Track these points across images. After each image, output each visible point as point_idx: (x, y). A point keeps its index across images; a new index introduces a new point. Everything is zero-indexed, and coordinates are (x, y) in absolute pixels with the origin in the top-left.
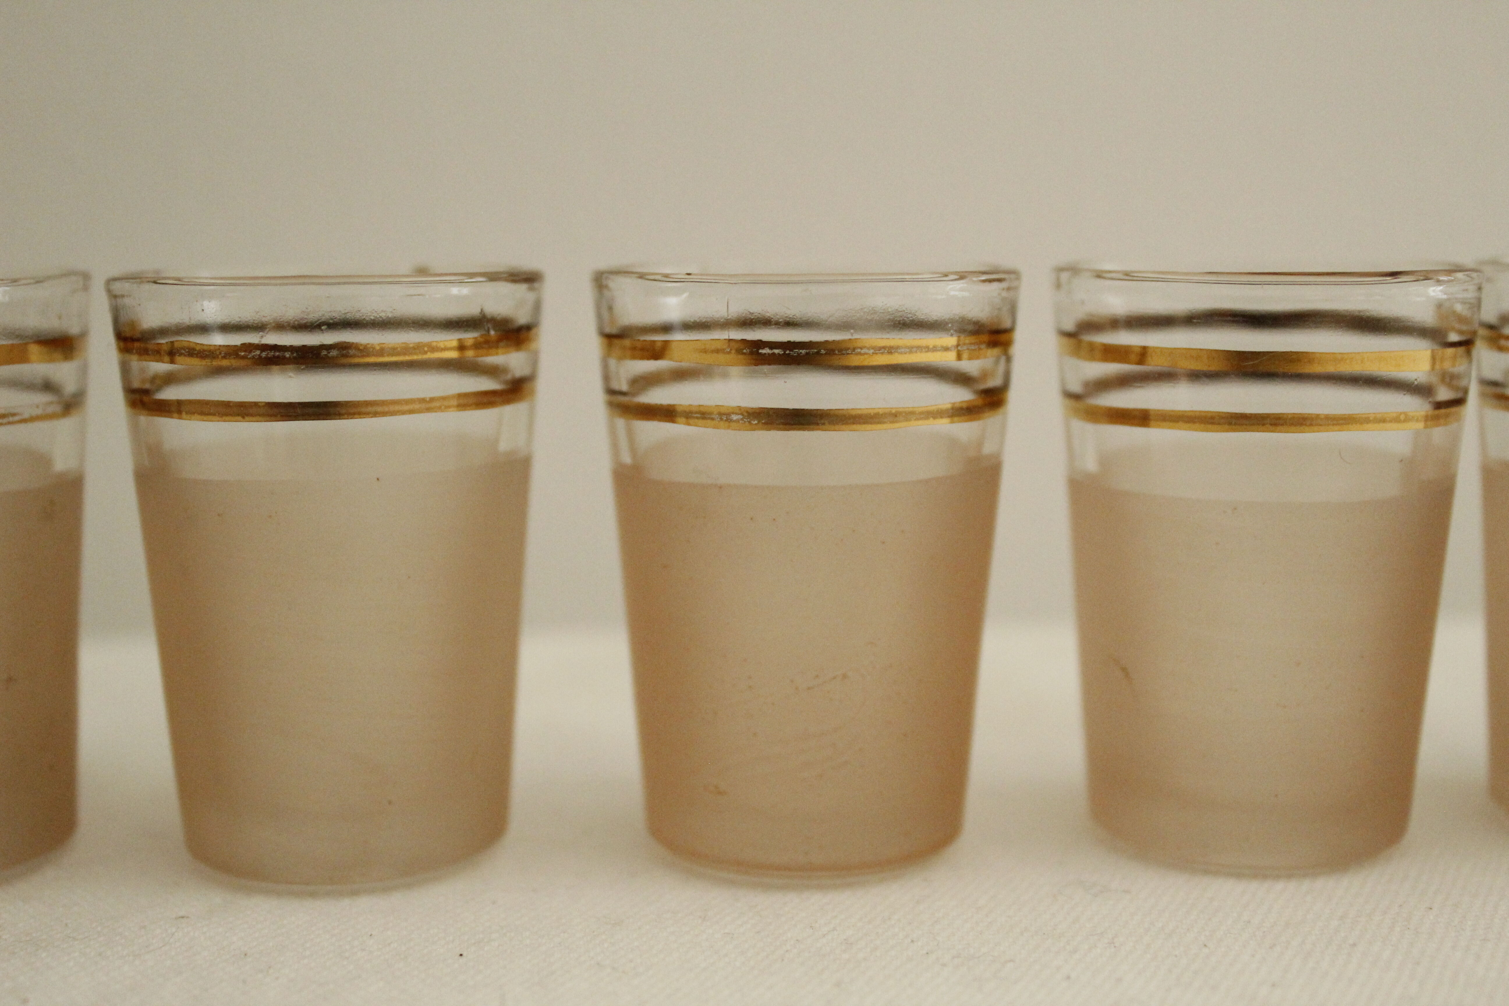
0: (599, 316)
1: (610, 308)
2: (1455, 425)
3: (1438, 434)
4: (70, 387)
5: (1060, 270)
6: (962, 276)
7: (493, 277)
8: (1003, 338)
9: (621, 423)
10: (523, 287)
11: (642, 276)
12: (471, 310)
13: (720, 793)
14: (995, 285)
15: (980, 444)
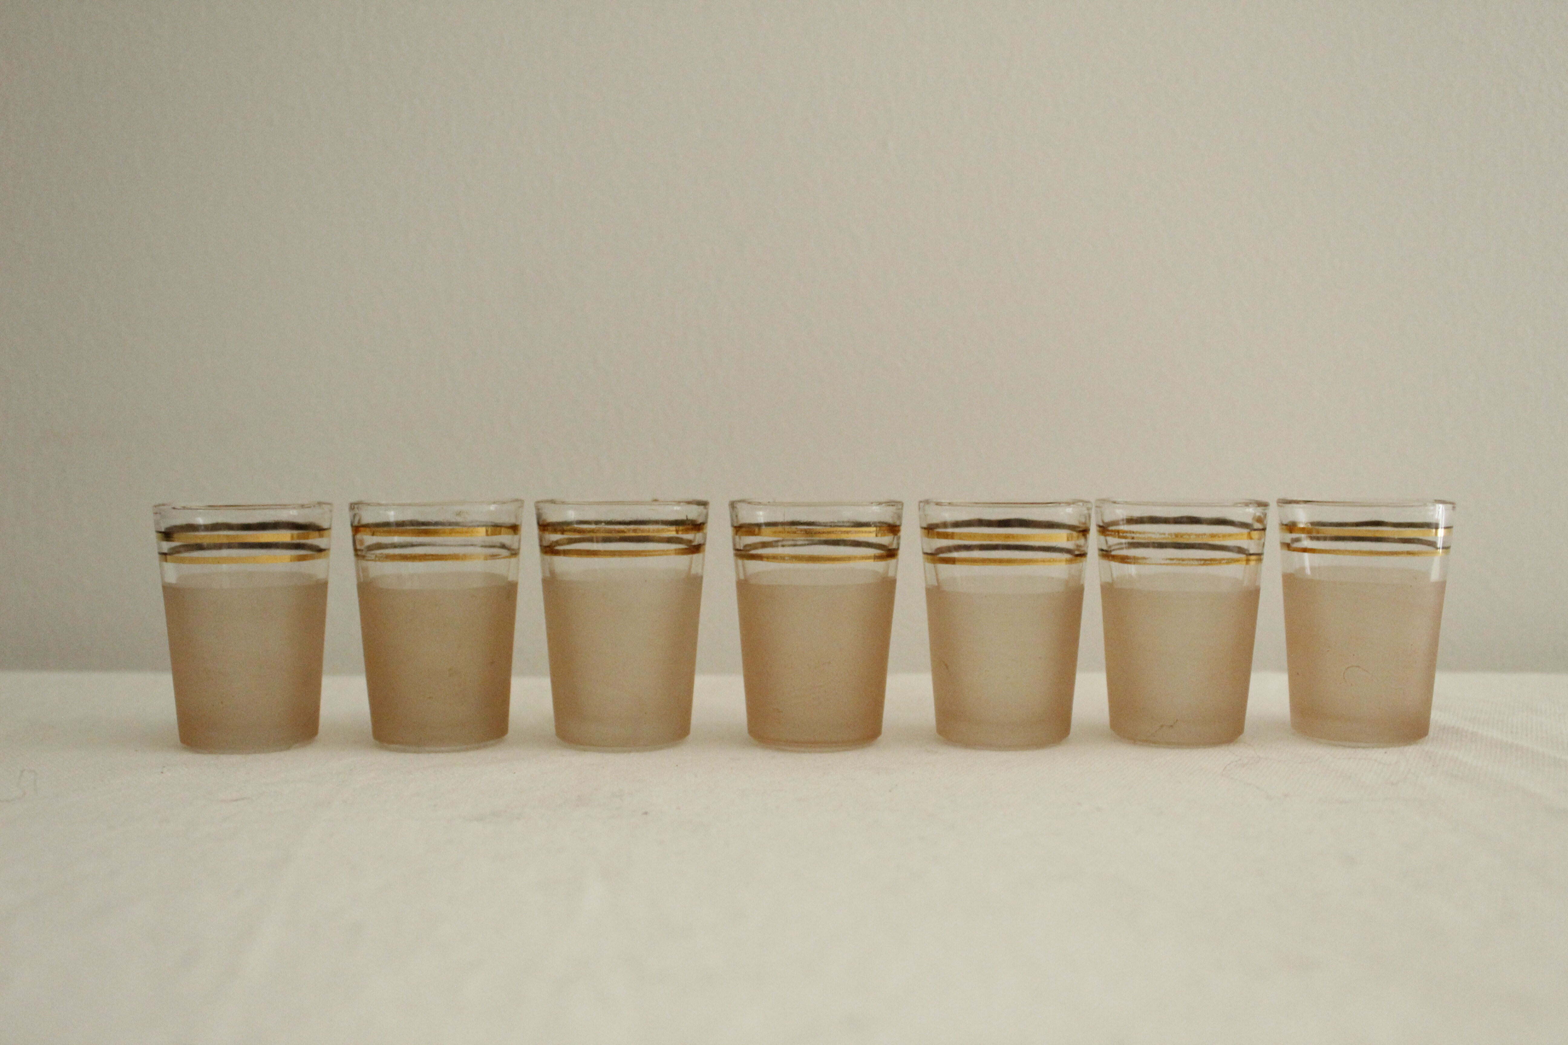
0: (732, 520)
1: (737, 516)
2: (1081, 564)
3: (1074, 567)
4: (515, 546)
5: (921, 502)
6: (880, 504)
7: (689, 503)
8: (897, 529)
9: (740, 562)
10: (702, 507)
11: (749, 503)
12: (681, 517)
13: (779, 712)
14: (891, 507)
15: (887, 572)
